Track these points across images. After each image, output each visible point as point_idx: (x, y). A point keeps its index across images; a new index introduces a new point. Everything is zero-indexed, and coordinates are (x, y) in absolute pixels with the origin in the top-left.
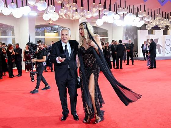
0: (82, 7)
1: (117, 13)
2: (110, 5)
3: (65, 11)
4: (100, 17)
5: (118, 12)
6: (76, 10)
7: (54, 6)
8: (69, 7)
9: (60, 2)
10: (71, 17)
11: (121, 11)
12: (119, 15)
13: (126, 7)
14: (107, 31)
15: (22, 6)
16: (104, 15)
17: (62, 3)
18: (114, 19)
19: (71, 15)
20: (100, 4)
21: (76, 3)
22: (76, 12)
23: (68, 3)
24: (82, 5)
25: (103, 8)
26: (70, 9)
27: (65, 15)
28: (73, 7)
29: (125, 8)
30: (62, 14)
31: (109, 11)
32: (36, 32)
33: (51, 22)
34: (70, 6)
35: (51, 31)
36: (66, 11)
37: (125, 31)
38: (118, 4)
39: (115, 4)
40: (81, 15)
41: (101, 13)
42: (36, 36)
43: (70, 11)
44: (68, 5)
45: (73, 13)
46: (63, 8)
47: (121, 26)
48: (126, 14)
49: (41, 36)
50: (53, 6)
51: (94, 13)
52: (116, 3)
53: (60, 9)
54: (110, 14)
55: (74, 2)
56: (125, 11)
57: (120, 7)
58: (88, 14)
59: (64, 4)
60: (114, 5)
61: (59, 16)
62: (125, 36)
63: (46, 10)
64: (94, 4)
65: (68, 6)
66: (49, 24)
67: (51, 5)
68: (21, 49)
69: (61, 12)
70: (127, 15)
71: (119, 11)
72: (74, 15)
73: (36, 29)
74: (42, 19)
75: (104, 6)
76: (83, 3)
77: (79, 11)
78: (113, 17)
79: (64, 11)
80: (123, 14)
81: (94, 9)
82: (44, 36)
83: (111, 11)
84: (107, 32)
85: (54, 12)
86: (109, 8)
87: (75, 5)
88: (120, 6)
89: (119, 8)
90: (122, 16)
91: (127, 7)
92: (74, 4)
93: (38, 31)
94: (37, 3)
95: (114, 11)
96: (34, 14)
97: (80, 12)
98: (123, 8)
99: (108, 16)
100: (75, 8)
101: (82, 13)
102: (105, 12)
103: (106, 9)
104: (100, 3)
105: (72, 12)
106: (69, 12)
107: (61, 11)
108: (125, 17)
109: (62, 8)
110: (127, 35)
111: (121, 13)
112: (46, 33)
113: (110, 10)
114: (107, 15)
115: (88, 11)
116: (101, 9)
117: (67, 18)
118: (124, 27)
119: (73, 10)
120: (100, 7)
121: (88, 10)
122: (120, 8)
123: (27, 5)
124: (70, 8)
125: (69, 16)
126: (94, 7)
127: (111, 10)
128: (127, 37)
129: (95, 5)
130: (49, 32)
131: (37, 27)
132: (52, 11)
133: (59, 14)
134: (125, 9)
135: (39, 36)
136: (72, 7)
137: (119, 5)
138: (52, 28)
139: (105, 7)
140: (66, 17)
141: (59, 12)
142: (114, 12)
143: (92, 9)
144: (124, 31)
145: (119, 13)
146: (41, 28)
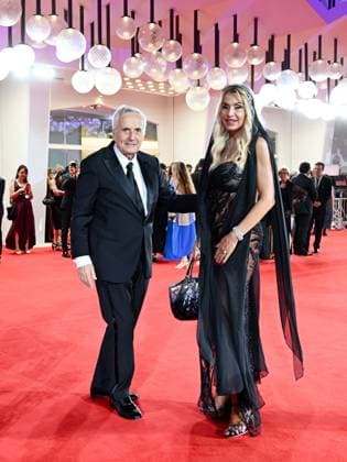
0: (196, 55)
1: (307, 78)
2: (287, 53)
3: (142, 66)
5: (310, 74)
6: (179, 64)
7: (109, 47)
8: (155, 52)
9: (127, 36)
10: (162, 86)
11: (323, 70)
12: (314, 82)
13: (339, 60)
14: (274, 134)
15: (10, 45)
16: (268, 82)
17: (133, 39)
18: (298, 97)
19: (160, 78)
20: (255, 47)
21: (179, 39)
22: (178, 70)
23: (154, 38)
24: (198, 49)
25: (264, 59)
26: (160, 60)
27: (145, 78)
28: (169, 52)
29: (335, 61)
30: (133, 74)
31: (283, 69)
32: (51, 133)
33: (99, 101)
34: (160, 50)
35: (99, 130)
36: (145, 64)
37: (332, 137)
38: (313, 47)
39: (303, 47)
40: (191, 81)
41: (255, 74)
42: (50, 142)
43: (159, 67)
44: (151, 45)
45: (166, 73)
46: (137, 55)
47: (319, 119)
48: (336, 81)
49: (69, 143)
50: (106, 48)
51: (234, 75)
52: (306, 45)
53: (126, 58)
54: (284, 79)
55: (172, 38)
56: (335, 72)
57: (320, 58)
58: (216, 78)
59: (140, 41)
60: (300, 51)
61: (124, 82)
62: (329, 153)
63: (83, 57)
64: (235, 44)
65: (151, 49)
66: (95, 106)
67: (100, 43)
69: (131, 67)
70: (340, 84)
71: (316, 71)
72: (171, 79)
73: (55, 123)
75: (267, 53)
76: (201, 43)
77: (185, 66)
78: (296, 91)
79: (138, 64)
80: (329, 79)
81: (236, 63)
82: (80, 144)
83: (288, 71)
84: (274, 139)
85: (109, 66)
86: (283, 60)
87: (175, 47)
88: (318, 55)
89: (314, 59)
90: (325, 86)
91: (342, 59)
92: (172, 42)
93: (60, 130)
94: (55, 38)
95: (300, 71)
96: (47, 73)
97: (190, 70)
98: (329, 62)
99: (279, 85)
100: (173, 58)
101: (196, 73)
102: (269, 72)
103: (272, 63)
104: (255, 44)
105: (164, 69)
106: (154, 70)
107: (129, 63)
108: (335, 91)
109: (133, 55)
110: (339, 151)
111: (320, 77)
112: (85, 136)
113: (286, 66)
114: (274, 82)
115: (216, 69)
116: (255, 62)
117: (149, 89)
118: (329, 124)
119: (168, 63)
120: (254, 56)
121: (217, 65)
122: (320, 62)
123: (23, 42)
124: (157, 56)
125: (156, 83)
126: (236, 55)
127: (288, 68)
128: (337, 157)
129: (237, 49)
130: (93, 135)
131: (58, 116)
132: (101, 64)
133: (123, 76)
134: (335, 64)
135: (61, 142)
136: (163, 52)
137: (315, 53)
138: (102, 120)
139: (269, 57)
140: (146, 86)
141: (125, 68)
142: (300, 74)
143: (229, 60)
144: (327, 138)
145: (313, 78)
146: (69, 120)
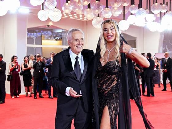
0: (97, 2)
1: (150, 12)
3: (71, 7)
4: (124, 17)
5: (152, 10)
6: (89, 6)
8: (77, 1)
10: (81, 16)
11: (158, 8)
12: (154, 14)
13: (165, 3)
14: (135, 38)
16: (131, 14)
18: (146, 21)
19: (80, 13)
22: (88, 9)
25: (129, 3)
26: (79, 4)
27: (72, 13)
28: (84, 1)
29: (164, 4)
30: (67, 11)
31: (139, 8)
32: (28, 39)
33: (51, 24)
35: (51, 37)
36: (72, 6)
37: (163, 39)
40: (95, 14)
41: (125, 11)
42: (28, 44)
43: (79, 8)
45: (83, 11)
46: (69, 2)
47: (157, 32)
48: (165, 14)
49: (36, 44)
51: (115, 11)
53: (64, 4)
54: (139, 13)
56: (164, 9)
57: (156, 2)
58: (107, 13)
61: (63, 14)
62: (162, 47)
63: (43, 4)
66: (49, 26)
68: (5, 64)
69: (66, 8)
70: (166, 14)
71: (154, 9)
72: (85, 13)
73: (29, 34)
74: (36, 18)
77: (92, 7)
78: (145, 18)
79: (69, 7)
80: (161, 12)
81: (116, 5)
82: (42, 44)
83: (141, 9)
84: (135, 40)
85: (56, 8)
86: (139, 3)
89: (154, 3)
90: (159, 15)
91: (167, 2)
93: (32, 36)
95: (147, 8)
97: (94, 9)
98: (161, 4)
99: (137, 15)
100: (86, 3)
101: (97, 11)
102: (132, 9)
103: (133, 5)
105: (82, 9)
106: (77, 9)
107: (65, 6)
108: (164, 18)
109: (67, 2)
110: (166, 46)
111: (157, 12)
112: (44, 39)
113: (140, 6)
114: (135, 14)
115: (107, 8)
116: (126, 5)
117: (75, 18)
118: (161, 33)
119: (84, 6)
120: (125, 2)
121: (107, 7)
122: (156, 4)
124: (79, 2)
125: (78, 15)
126: (116, 1)
127: (141, 8)
128: (165, 49)
130: (48, 39)
131: (31, 31)
132: (52, 7)
133: (62, 12)
134: (164, 5)
135: (33, 44)
136: (81, 1)
138: (52, 32)
139: (132, 2)
140: (73, 16)
141: (63, 8)
142: (147, 10)
143: (113, 4)
144: (160, 39)
145: (153, 12)
146: (36, 32)
